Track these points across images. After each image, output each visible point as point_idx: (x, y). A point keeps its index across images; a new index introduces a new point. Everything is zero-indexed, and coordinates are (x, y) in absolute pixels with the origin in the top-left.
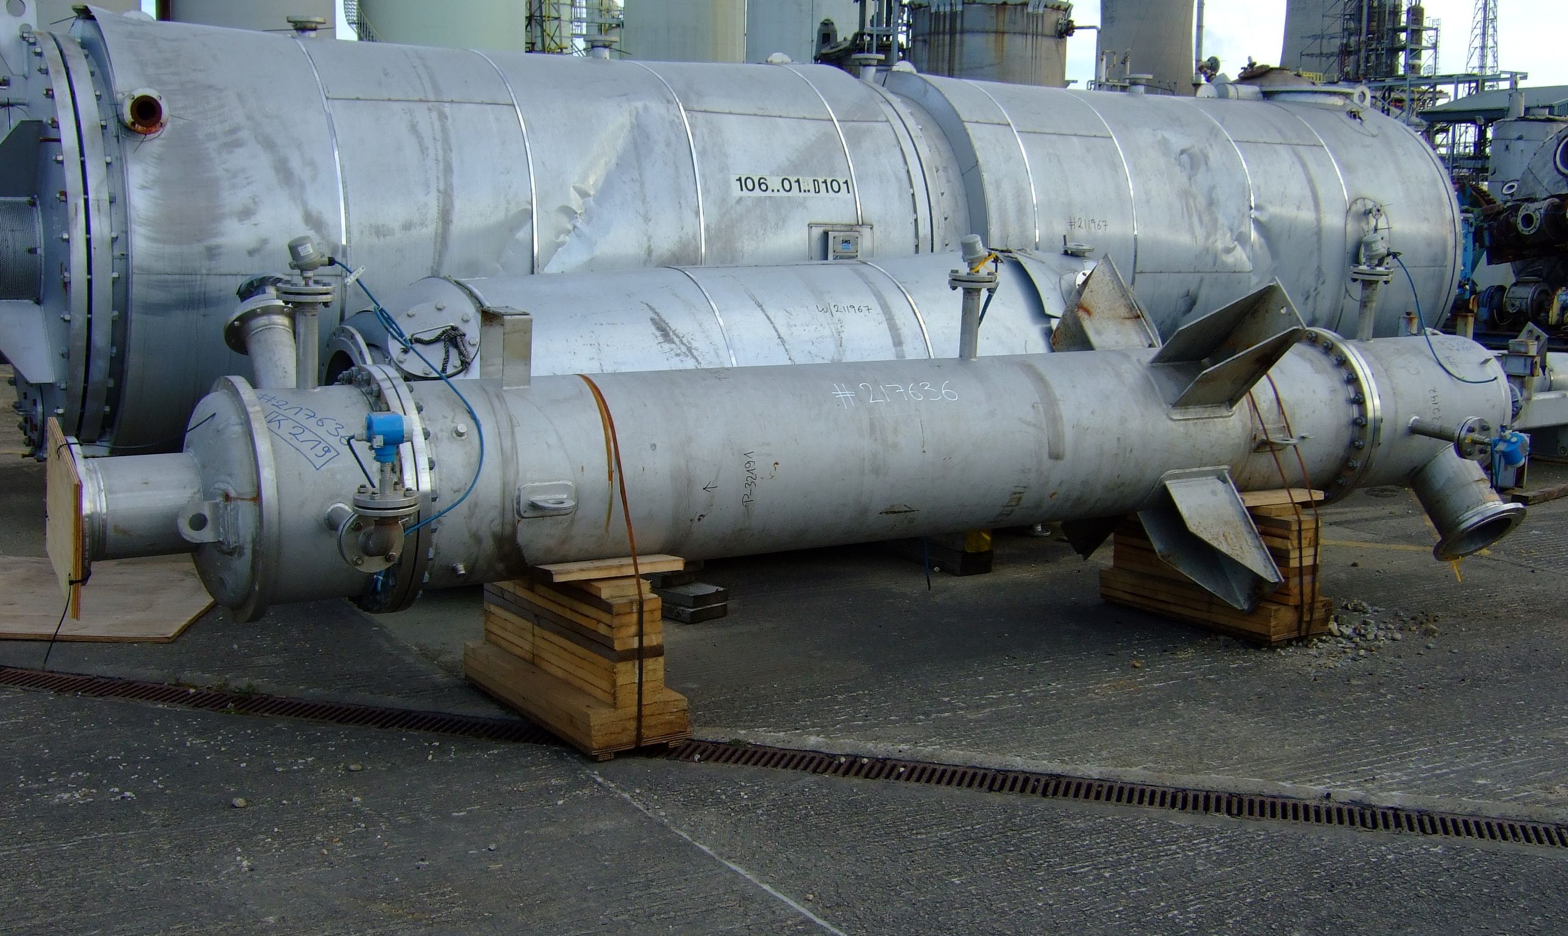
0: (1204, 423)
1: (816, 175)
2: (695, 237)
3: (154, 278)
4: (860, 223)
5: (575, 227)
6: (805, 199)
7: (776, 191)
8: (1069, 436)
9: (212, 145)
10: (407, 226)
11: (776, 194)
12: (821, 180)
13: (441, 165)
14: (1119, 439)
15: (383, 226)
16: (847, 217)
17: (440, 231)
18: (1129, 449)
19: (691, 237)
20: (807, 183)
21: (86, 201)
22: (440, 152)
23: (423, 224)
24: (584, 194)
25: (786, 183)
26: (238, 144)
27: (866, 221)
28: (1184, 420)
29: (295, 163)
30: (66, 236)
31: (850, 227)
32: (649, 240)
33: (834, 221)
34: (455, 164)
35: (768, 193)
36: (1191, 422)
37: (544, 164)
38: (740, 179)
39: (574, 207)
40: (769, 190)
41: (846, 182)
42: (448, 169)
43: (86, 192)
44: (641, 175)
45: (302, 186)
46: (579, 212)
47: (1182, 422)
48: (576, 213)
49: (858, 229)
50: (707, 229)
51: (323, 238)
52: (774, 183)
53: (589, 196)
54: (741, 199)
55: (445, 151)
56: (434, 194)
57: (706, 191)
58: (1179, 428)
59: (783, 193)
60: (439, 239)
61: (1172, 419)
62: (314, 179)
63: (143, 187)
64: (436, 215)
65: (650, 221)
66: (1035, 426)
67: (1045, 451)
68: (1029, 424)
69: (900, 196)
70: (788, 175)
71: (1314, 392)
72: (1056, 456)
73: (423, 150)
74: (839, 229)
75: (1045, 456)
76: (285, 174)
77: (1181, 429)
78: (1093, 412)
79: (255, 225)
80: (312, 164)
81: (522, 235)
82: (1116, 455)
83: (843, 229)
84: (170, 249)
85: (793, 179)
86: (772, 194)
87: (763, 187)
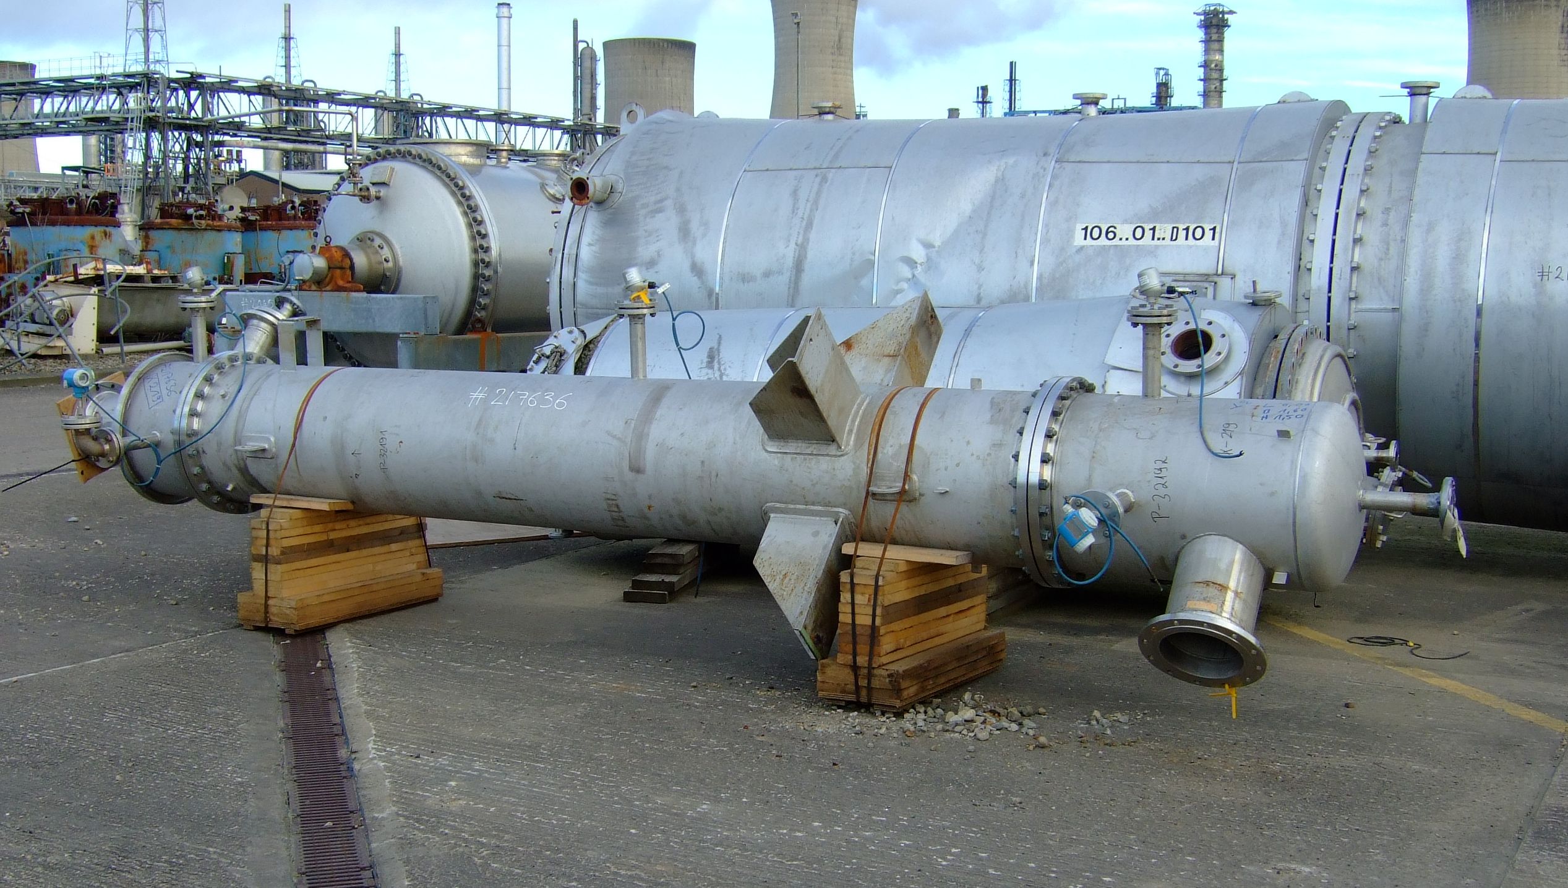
0: (805, 459)
1: (1177, 222)
2: (1027, 285)
3: (590, 311)
4: (1220, 272)
5: (914, 276)
6: (1157, 247)
7: (1124, 239)
8: (650, 452)
9: (643, 212)
10: (767, 274)
11: (1124, 242)
12: (1181, 227)
13: (805, 223)
14: (703, 462)
15: (748, 273)
16: (1205, 266)
17: (793, 279)
18: (714, 474)
19: (1022, 285)
20: (1164, 230)
21: (563, 254)
22: (808, 210)
23: (780, 272)
24: (928, 246)
25: (1139, 231)
26: (660, 211)
27: (1228, 269)
28: (780, 453)
29: (694, 226)
30: (548, 280)
31: (1206, 277)
32: (979, 288)
33: (1188, 270)
34: (815, 222)
35: (1116, 242)
36: (789, 456)
37: (893, 218)
38: (1086, 229)
39: (915, 257)
40: (1117, 238)
41: (1214, 229)
42: (809, 225)
43: (564, 250)
44: (986, 226)
45: (694, 243)
46: (919, 262)
47: (779, 455)
48: (916, 263)
49: (1216, 279)
50: (1040, 278)
51: (703, 283)
52: (1124, 230)
53: (934, 247)
54: (1082, 248)
55: (811, 210)
56: (792, 245)
57: (1045, 241)
58: (775, 461)
59: (1132, 241)
60: (792, 285)
61: (767, 451)
62: (704, 235)
63: (590, 245)
64: (791, 265)
65: (983, 270)
66: (619, 439)
67: (626, 465)
68: (614, 437)
69: (1279, 242)
70: (1144, 223)
71: (968, 443)
72: (637, 470)
73: (794, 210)
74: (1191, 278)
75: (626, 468)
76: (685, 232)
77: (776, 462)
78: (682, 434)
79: (657, 272)
80: (705, 224)
81: (864, 282)
82: (701, 478)
83: (1196, 278)
84: (600, 290)
85: (1147, 227)
86: (1120, 243)
87: (1111, 235)
